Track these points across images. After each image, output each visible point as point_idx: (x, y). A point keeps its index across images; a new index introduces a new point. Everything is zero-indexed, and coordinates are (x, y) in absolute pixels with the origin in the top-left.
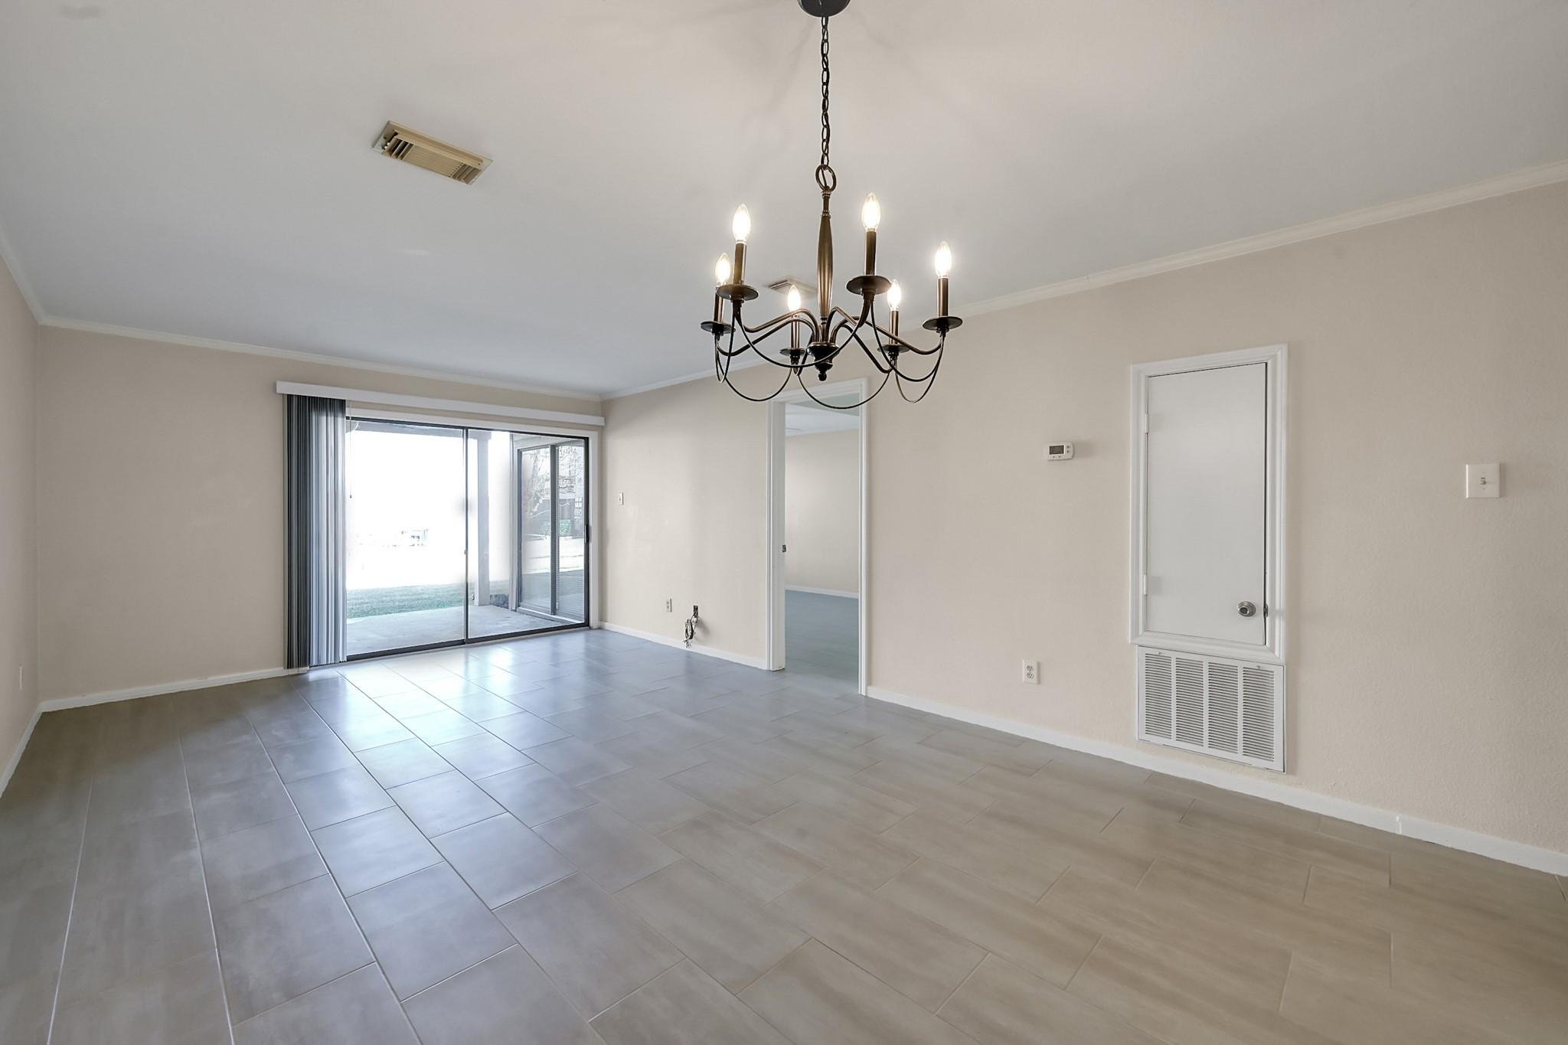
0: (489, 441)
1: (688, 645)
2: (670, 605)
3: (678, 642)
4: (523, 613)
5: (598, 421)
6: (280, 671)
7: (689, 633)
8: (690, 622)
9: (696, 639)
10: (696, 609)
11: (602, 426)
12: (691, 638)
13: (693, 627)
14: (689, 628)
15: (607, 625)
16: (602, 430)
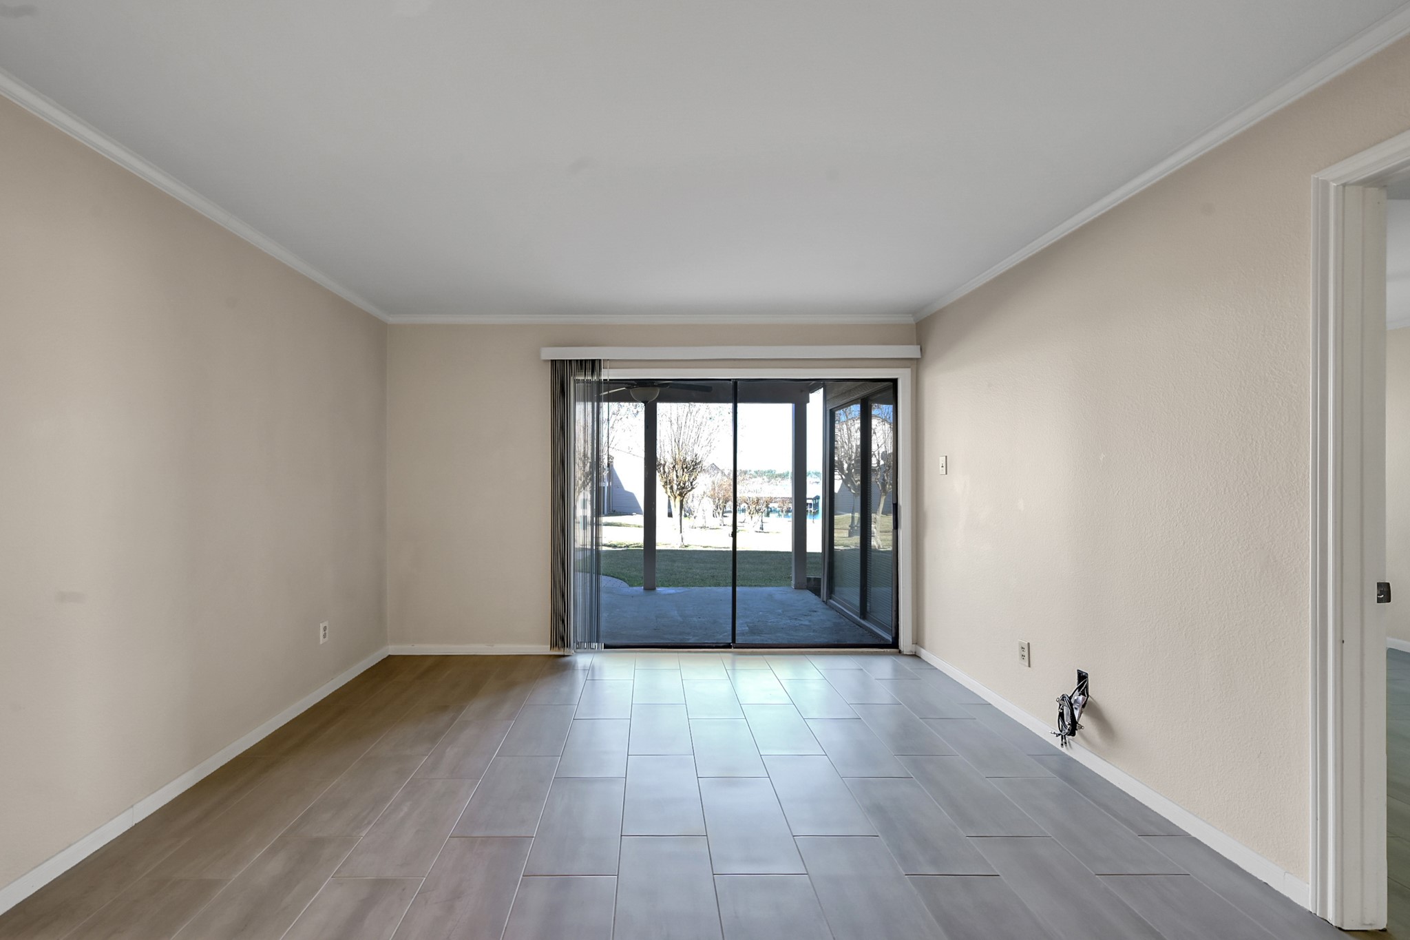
0: (808, 405)
1: (1064, 744)
2: (1026, 652)
3: (1046, 728)
4: (832, 608)
5: (912, 351)
6: (545, 649)
7: (1068, 721)
8: (1066, 700)
9: (1082, 735)
10: (1082, 677)
11: (917, 359)
12: (1072, 733)
13: (1076, 713)
14: (1066, 710)
15: (924, 654)
16: (916, 365)
